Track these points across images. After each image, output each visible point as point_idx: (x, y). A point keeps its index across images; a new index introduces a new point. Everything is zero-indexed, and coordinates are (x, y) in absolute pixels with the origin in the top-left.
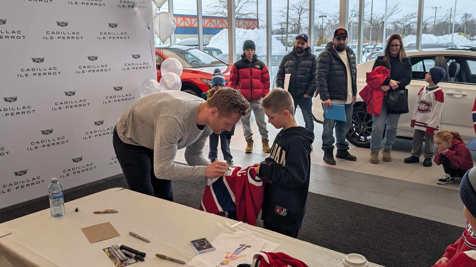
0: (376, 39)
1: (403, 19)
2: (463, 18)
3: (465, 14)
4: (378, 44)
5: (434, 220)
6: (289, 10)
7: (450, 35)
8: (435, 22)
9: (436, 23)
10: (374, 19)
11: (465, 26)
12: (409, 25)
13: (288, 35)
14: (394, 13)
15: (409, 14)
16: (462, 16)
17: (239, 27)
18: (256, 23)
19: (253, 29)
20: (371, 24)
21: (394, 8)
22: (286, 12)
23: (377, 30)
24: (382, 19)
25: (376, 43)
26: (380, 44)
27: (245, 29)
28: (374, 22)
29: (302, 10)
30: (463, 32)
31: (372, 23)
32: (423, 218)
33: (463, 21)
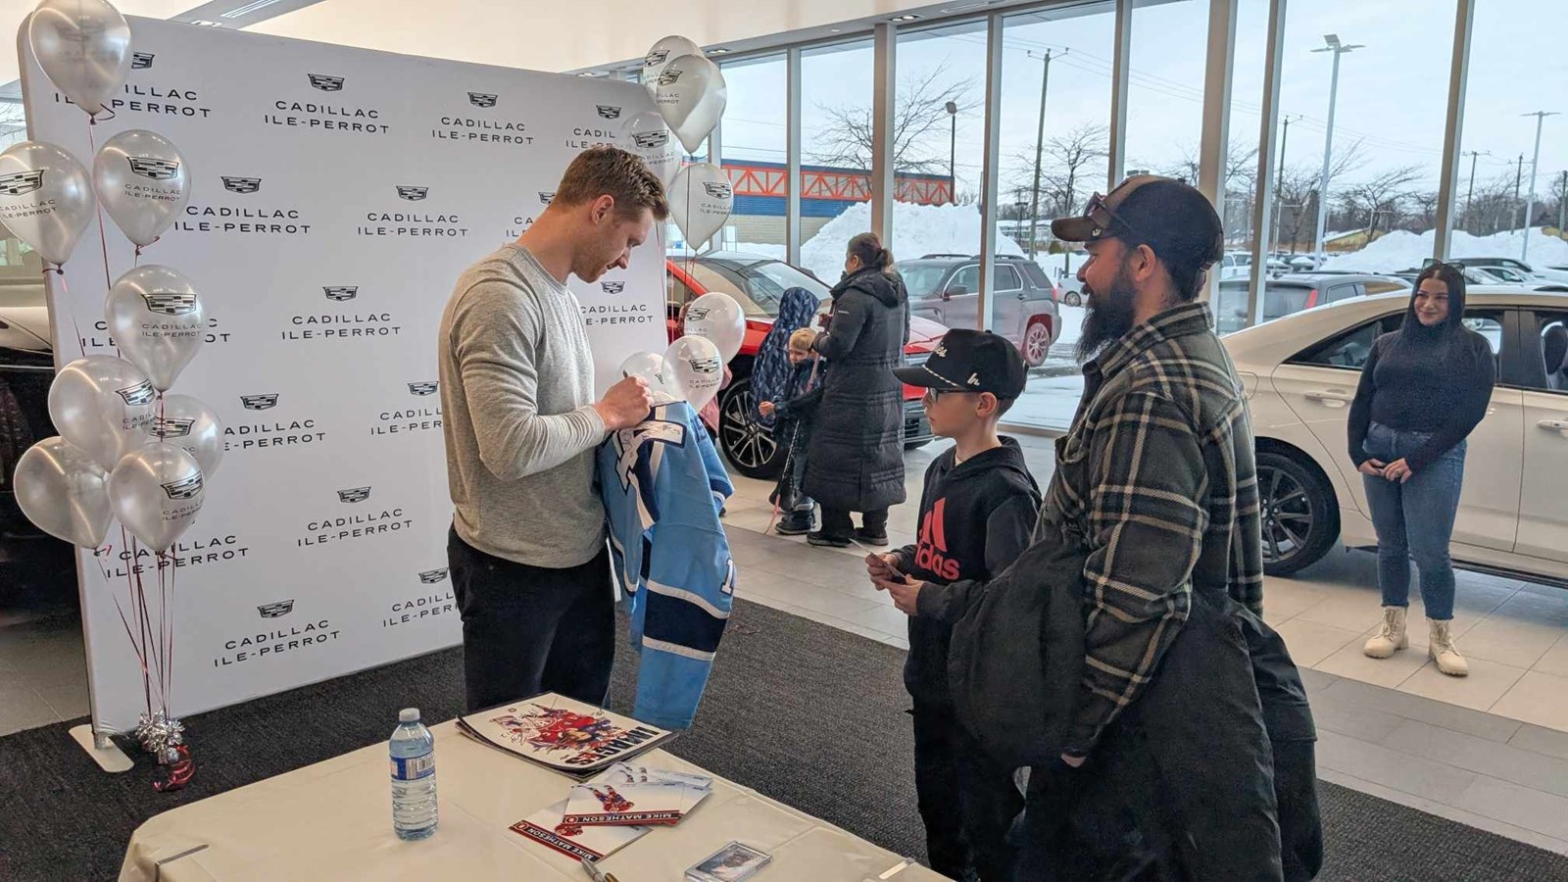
0: (1294, 239)
1: (1374, 184)
2: (1555, 184)
3: (1562, 175)
4: (1296, 253)
5: (1507, 837)
6: (1043, 153)
7: (1518, 232)
8: (1470, 195)
9: (1474, 197)
10: (1288, 181)
11: (1563, 207)
12: (1391, 201)
13: (1038, 223)
14: (1348, 168)
15: (1393, 171)
16: (1554, 178)
17: (901, 198)
18: (947, 187)
19: (938, 205)
20: (1279, 196)
21: (1350, 154)
22: (1035, 158)
23: (1296, 215)
24: (1313, 183)
25: (1293, 252)
26: (1303, 254)
27: (916, 204)
28: (1289, 191)
29: (1078, 153)
30: (1557, 226)
31: (1282, 194)
32: (1472, 825)
33: (1556, 195)
